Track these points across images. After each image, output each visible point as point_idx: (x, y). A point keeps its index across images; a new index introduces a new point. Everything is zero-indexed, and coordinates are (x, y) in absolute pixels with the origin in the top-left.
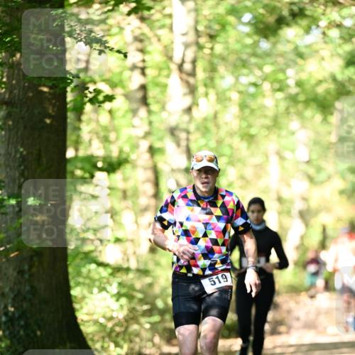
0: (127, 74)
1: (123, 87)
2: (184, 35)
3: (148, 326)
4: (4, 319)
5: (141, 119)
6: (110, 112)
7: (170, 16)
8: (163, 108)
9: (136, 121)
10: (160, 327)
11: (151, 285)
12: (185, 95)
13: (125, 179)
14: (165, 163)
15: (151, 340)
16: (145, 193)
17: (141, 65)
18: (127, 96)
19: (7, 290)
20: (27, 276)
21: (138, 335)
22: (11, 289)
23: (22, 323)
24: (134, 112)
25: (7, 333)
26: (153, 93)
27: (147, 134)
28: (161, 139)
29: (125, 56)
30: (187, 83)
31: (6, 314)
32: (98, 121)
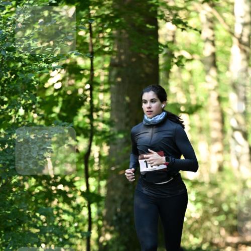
0: (202, 45)
1: (199, 54)
2: (242, 17)
3: (216, 223)
4: (115, 218)
5: (213, 77)
6: (191, 72)
7: (233, 4)
8: (228, 69)
9: (208, 78)
10: (225, 224)
11: (219, 195)
12: (243, 60)
13: (201, 119)
14: (229, 108)
15: (219, 233)
16: (215, 129)
17: (212, 38)
18: (202, 61)
19: (117, 197)
20: (131, 188)
21: (209, 229)
22: (120, 197)
23: (128, 220)
24: (207, 72)
25: (117, 228)
26: (220, 58)
27: (216, 88)
28: (226, 91)
29: (200, 32)
30: (245, 51)
31: (116, 214)
32: (181, 79)
